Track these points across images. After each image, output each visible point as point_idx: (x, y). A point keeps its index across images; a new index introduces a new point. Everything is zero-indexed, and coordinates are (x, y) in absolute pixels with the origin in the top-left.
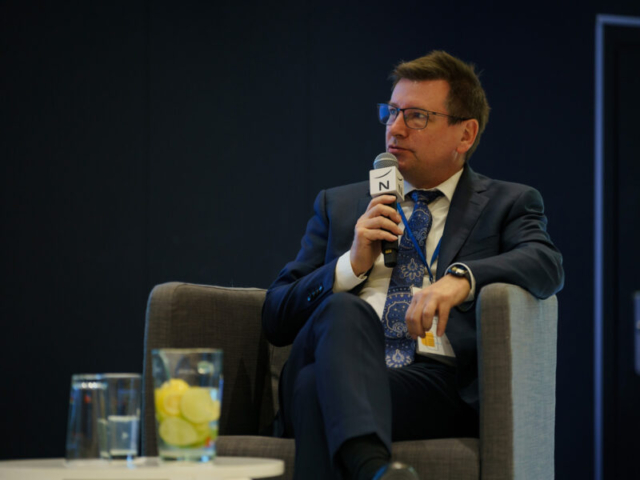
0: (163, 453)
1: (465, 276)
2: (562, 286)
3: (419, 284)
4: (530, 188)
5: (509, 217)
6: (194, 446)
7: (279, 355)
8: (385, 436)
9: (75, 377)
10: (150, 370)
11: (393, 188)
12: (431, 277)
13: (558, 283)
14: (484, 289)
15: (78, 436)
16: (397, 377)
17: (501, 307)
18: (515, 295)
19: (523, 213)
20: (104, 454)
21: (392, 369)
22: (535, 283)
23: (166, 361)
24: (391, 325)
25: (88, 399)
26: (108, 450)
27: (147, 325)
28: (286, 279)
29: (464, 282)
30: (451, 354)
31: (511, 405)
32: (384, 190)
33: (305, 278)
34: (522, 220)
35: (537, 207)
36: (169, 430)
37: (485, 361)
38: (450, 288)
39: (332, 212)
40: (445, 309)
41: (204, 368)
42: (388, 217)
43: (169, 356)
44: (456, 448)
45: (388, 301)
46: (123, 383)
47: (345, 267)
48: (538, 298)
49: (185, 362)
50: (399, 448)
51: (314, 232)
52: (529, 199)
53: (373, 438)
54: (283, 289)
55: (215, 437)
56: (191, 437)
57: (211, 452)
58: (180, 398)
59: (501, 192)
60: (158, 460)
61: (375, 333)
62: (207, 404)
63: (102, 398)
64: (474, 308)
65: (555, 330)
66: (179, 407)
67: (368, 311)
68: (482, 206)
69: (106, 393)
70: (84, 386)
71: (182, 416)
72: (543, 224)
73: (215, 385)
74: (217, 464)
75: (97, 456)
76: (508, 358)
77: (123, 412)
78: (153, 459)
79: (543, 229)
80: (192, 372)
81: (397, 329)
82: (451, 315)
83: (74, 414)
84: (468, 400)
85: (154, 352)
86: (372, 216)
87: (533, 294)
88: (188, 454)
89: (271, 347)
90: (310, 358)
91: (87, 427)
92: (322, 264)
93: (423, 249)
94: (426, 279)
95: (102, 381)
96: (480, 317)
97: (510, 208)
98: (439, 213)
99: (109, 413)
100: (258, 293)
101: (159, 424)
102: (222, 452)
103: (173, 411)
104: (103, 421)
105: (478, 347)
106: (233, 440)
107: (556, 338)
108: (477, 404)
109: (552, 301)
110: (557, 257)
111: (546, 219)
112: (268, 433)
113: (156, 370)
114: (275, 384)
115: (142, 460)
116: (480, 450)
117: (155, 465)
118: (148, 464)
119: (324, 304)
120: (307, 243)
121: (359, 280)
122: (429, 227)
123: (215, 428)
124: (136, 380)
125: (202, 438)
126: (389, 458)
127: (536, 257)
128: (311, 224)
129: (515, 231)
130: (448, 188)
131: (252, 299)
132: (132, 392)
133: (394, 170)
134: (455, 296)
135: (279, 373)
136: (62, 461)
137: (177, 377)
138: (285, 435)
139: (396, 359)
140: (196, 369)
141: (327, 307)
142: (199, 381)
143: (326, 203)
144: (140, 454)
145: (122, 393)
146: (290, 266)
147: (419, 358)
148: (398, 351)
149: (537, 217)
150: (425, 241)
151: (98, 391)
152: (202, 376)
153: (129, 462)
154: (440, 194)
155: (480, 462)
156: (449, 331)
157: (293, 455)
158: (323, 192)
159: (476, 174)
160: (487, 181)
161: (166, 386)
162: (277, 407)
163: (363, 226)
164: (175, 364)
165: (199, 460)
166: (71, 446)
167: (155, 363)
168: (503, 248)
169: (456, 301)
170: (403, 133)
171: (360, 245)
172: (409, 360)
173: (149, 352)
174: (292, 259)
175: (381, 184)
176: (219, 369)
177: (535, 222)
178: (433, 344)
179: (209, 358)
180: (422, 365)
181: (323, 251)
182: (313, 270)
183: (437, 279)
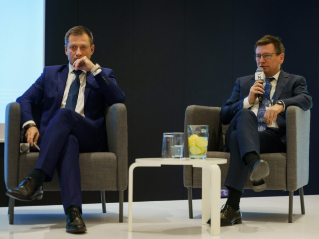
0: (191, 156)
1: (282, 104)
3: (268, 106)
6: (200, 154)
7: (225, 128)
8: (258, 152)
9: (164, 133)
10: (187, 131)
11: (262, 78)
12: (272, 104)
13: (311, 106)
14: (288, 108)
15: (165, 151)
17: (293, 113)
18: (298, 109)
19: (300, 84)
20: (173, 156)
21: (260, 132)
22: (303, 105)
23: (192, 129)
24: (259, 118)
25: (168, 140)
26: (174, 156)
27: (185, 118)
28: (227, 105)
29: (281, 106)
30: (277, 127)
31: (296, 143)
32: (259, 79)
33: (234, 105)
34: (299, 86)
35: (304, 82)
36: (193, 150)
37: (288, 129)
38: (277, 108)
39: (242, 85)
40: (276, 114)
41: (203, 131)
42: (260, 87)
43: (192, 127)
44: (279, 156)
45: (259, 111)
46: (178, 136)
47: (246, 102)
48: (304, 110)
49: (197, 129)
50: (262, 156)
51: (236, 90)
52: (302, 80)
53: (254, 153)
54: (227, 108)
55: (206, 152)
56: (199, 152)
57: (205, 156)
58: (196, 140)
59: (292, 78)
60: (189, 158)
62: (204, 142)
63: (172, 139)
65: (309, 120)
67: (253, 114)
68: (287, 82)
69: (174, 138)
70: (167, 136)
71: (196, 145)
72: (306, 88)
73: (206, 136)
74: (207, 160)
75: (171, 157)
76: (295, 129)
77: (178, 144)
78: (187, 158)
79: (306, 89)
80: (199, 132)
81: (261, 120)
83: (164, 145)
84: (283, 141)
85: (188, 126)
86: (255, 86)
87: (303, 109)
88: (198, 157)
89: (223, 125)
90: (235, 128)
91: (168, 149)
92: (238, 100)
93: (269, 95)
94: (270, 105)
95: (172, 135)
96: (287, 116)
97: (295, 83)
98: (274, 84)
99: (174, 145)
100: (219, 109)
101: (189, 148)
102: (208, 157)
103: (194, 144)
104: (173, 147)
106: (211, 153)
107: (309, 123)
108: (286, 142)
109: (309, 111)
110: (310, 98)
111: (307, 86)
112: (222, 151)
113: (189, 131)
114: (224, 136)
115: (184, 158)
116: (287, 157)
117: (188, 160)
118: (186, 160)
119: (239, 112)
120: (234, 94)
121: (250, 106)
122: (271, 89)
123: (206, 149)
124: (182, 134)
125: (203, 152)
128: (235, 88)
129: (297, 90)
130: (276, 76)
131: (217, 110)
132: (181, 138)
133: (263, 72)
134: (279, 110)
135: (225, 133)
136: (160, 159)
137: (195, 134)
138: (227, 152)
139: (261, 129)
140: (201, 131)
141: (240, 113)
142: (202, 135)
143: (239, 82)
144: (183, 157)
145: (178, 138)
146: (228, 101)
147: (268, 129)
148: (261, 126)
149: (304, 85)
150: (269, 93)
151: (171, 137)
152: (202, 133)
153: (180, 159)
154: (274, 79)
155: (287, 160)
157: (229, 157)
158: (238, 78)
159: (285, 72)
160: (288, 74)
161: (192, 136)
162: (224, 143)
163: (253, 89)
164: (194, 130)
165: (202, 158)
166: (163, 154)
167: (188, 129)
168: (293, 95)
169: (279, 112)
170: (264, 62)
171: (251, 95)
172: (265, 129)
173: (186, 126)
174: (229, 98)
175: (259, 77)
176: (207, 131)
177: (303, 87)
179: (205, 128)
180: (269, 131)
181: (239, 96)
182: (236, 102)
183: (274, 105)
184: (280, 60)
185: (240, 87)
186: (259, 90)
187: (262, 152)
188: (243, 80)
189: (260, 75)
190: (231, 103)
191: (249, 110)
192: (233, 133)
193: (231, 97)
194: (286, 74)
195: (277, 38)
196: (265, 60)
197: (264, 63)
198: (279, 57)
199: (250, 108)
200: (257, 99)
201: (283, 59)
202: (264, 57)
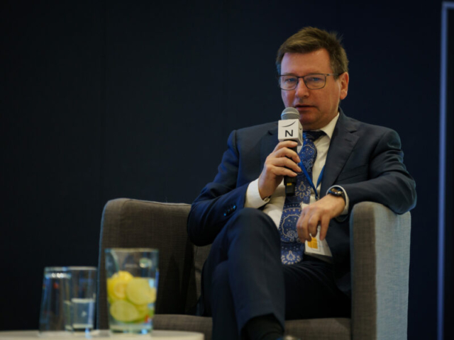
0: (113, 327)
1: (342, 196)
2: (414, 205)
3: (307, 202)
4: (390, 130)
5: (375, 152)
6: (136, 322)
7: (202, 253)
8: (280, 316)
9: (47, 269)
10: (104, 264)
11: (296, 136)
13: (411, 203)
14: (356, 206)
15: (49, 314)
16: (289, 271)
17: (369, 219)
18: (379, 211)
20: (68, 327)
21: (286, 265)
22: (394, 202)
23: (116, 257)
24: (286, 232)
25: (57, 285)
26: (71, 324)
27: (102, 231)
28: (207, 196)
29: (340, 200)
30: (329, 254)
31: (375, 293)
32: (289, 137)
34: (386, 154)
35: (396, 144)
36: (118, 310)
37: (355, 260)
40: (326, 220)
41: (144, 263)
42: (291, 158)
43: (117, 254)
44: (333, 325)
45: (284, 214)
46: (83, 274)
48: (397, 213)
49: (130, 259)
50: (290, 325)
51: (228, 161)
52: (390, 139)
53: (271, 317)
54: (205, 203)
55: (152, 316)
56: (134, 315)
57: (149, 327)
58: (126, 285)
59: (369, 132)
60: (109, 332)
61: (273, 238)
62: (147, 290)
63: (67, 285)
64: (348, 220)
65: (409, 237)
66: (126, 293)
68: (354, 143)
69: (70, 281)
70: (53, 276)
71: (127, 299)
72: (400, 158)
73: (152, 276)
74: (153, 335)
75: (63, 329)
76: (373, 258)
77: (82, 296)
78: (105, 332)
79: (401, 161)
80: (135, 266)
81: (290, 236)
82: (330, 225)
83: (46, 297)
84: (343, 289)
85: (107, 251)
86: (279, 156)
87: (393, 211)
88: (131, 328)
89: (195, 248)
90: (224, 257)
91: (56, 307)
92: (233, 187)
93: (310, 174)
94: (312, 197)
95: (67, 272)
96: (353, 228)
97: (376, 145)
98: (322, 147)
99: (72, 296)
100: (185, 207)
101: (110, 305)
102: (157, 327)
103: (121, 295)
104: (68, 303)
105: (351, 249)
106: (166, 318)
107: (409, 244)
109: (407, 216)
110: (411, 183)
111: (403, 154)
112: (192, 312)
113: (108, 264)
114: (198, 276)
115: (97, 332)
116: (351, 327)
117: (107, 336)
118: (101, 336)
120: (223, 169)
121: (264, 203)
122: (315, 159)
123: (152, 308)
124: (93, 272)
125: (143, 316)
126: (283, 332)
127: (395, 182)
128: (225, 156)
129: (380, 163)
130: (329, 130)
131: (181, 211)
132: (90, 281)
133: (297, 121)
135: (201, 268)
136: (36, 333)
137: (124, 269)
138: (205, 314)
139: (289, 258)
140: (138, 264)
141: (238, 218)
142: (140, 273)
144: (95, 328)
145: (82, 281)
146: (209, 186)
147: (306, 257)
148: (290, 252)
149: (396, 152)
150: (311, 168)
151: (64, 279)
152: (142, 269)
153: (87, 333)
154: (324, 134)
155: (352, 336)
156: (328, 238)
157: (210, 329)
158: (234, 131)
160: (358, 123)
161: (115, 276)
162: (199, 294)
164: (122, 260)
165: (140, 332)
166: (43, 321)
167: (107, 259)
168: (370, 175)
169: (334, 214)
170: (307, 94)
172: (299, 259)
173: (103, 251)
175: (287, 131)
176: (155, 264)
177: (395, 156)
178: (316, 247)
179: (148, 256)
180: (308, 263)
181: (236, 175)
182: (228, 191)
183: (321, 198)
184: (339, 88)
185: (237, 153)
186: (286, 167)
187: (290, 316)
188: (246, 136)
189: (289, 128)
190: (216, 193)
191: (259, 212)
192: (220, 267)
193: (217, 177)
194: (354, 124)
195: (333, 36)
196: (309, 90)
197: (306, 97)
198: (338, 84)
199: (263, 208)
200: (282, 184)
201: (347, 87)
202: (305, 82)
